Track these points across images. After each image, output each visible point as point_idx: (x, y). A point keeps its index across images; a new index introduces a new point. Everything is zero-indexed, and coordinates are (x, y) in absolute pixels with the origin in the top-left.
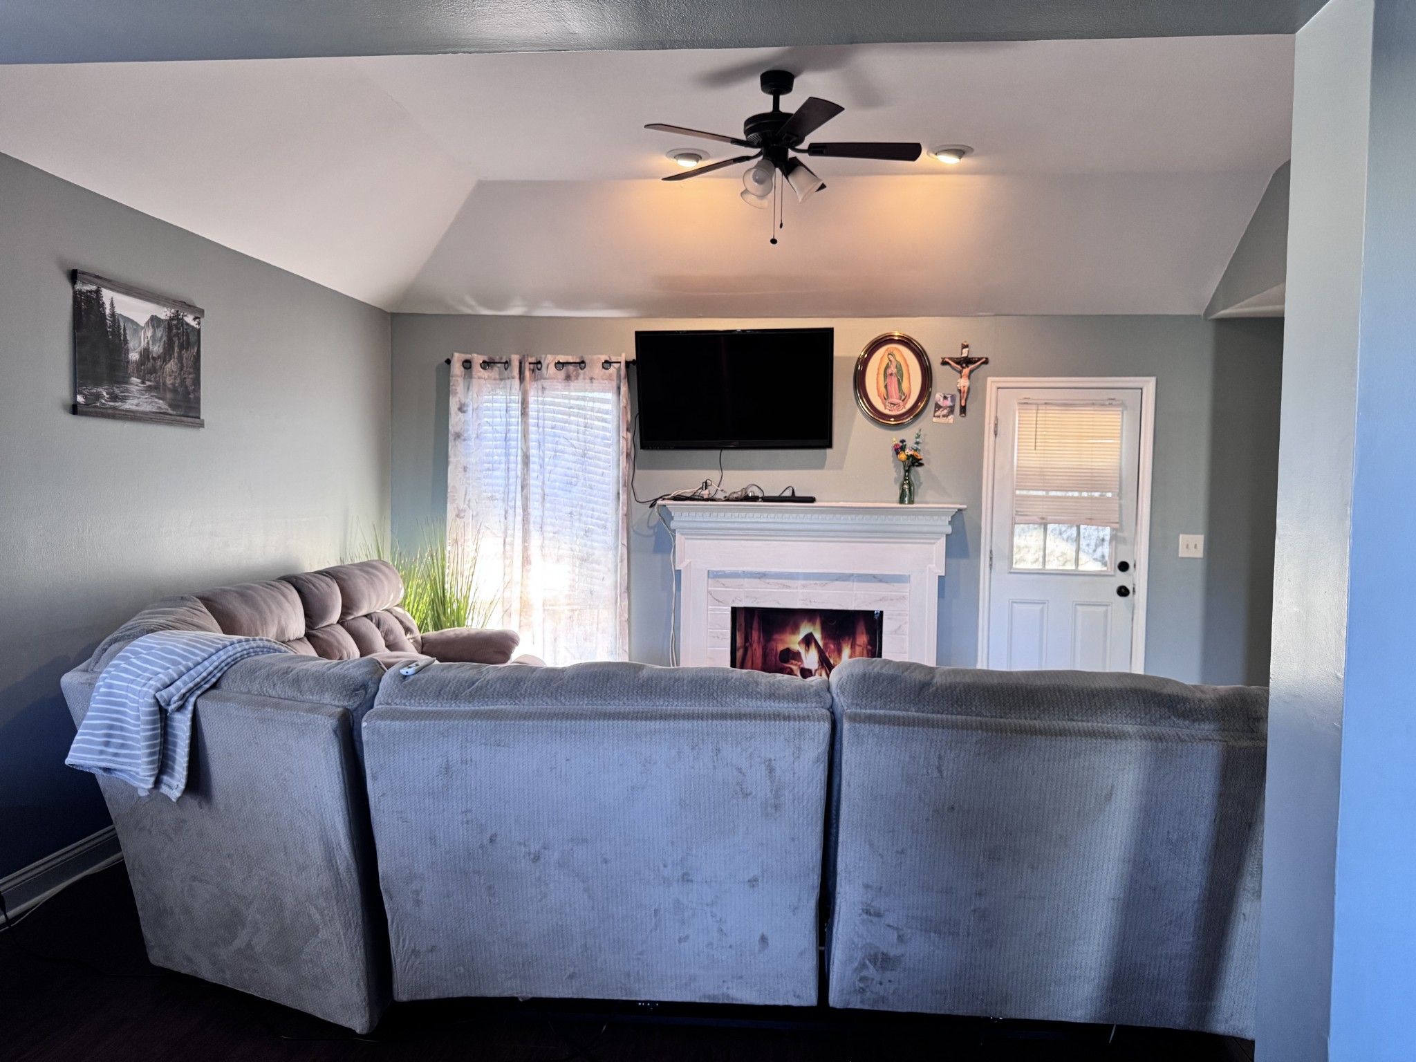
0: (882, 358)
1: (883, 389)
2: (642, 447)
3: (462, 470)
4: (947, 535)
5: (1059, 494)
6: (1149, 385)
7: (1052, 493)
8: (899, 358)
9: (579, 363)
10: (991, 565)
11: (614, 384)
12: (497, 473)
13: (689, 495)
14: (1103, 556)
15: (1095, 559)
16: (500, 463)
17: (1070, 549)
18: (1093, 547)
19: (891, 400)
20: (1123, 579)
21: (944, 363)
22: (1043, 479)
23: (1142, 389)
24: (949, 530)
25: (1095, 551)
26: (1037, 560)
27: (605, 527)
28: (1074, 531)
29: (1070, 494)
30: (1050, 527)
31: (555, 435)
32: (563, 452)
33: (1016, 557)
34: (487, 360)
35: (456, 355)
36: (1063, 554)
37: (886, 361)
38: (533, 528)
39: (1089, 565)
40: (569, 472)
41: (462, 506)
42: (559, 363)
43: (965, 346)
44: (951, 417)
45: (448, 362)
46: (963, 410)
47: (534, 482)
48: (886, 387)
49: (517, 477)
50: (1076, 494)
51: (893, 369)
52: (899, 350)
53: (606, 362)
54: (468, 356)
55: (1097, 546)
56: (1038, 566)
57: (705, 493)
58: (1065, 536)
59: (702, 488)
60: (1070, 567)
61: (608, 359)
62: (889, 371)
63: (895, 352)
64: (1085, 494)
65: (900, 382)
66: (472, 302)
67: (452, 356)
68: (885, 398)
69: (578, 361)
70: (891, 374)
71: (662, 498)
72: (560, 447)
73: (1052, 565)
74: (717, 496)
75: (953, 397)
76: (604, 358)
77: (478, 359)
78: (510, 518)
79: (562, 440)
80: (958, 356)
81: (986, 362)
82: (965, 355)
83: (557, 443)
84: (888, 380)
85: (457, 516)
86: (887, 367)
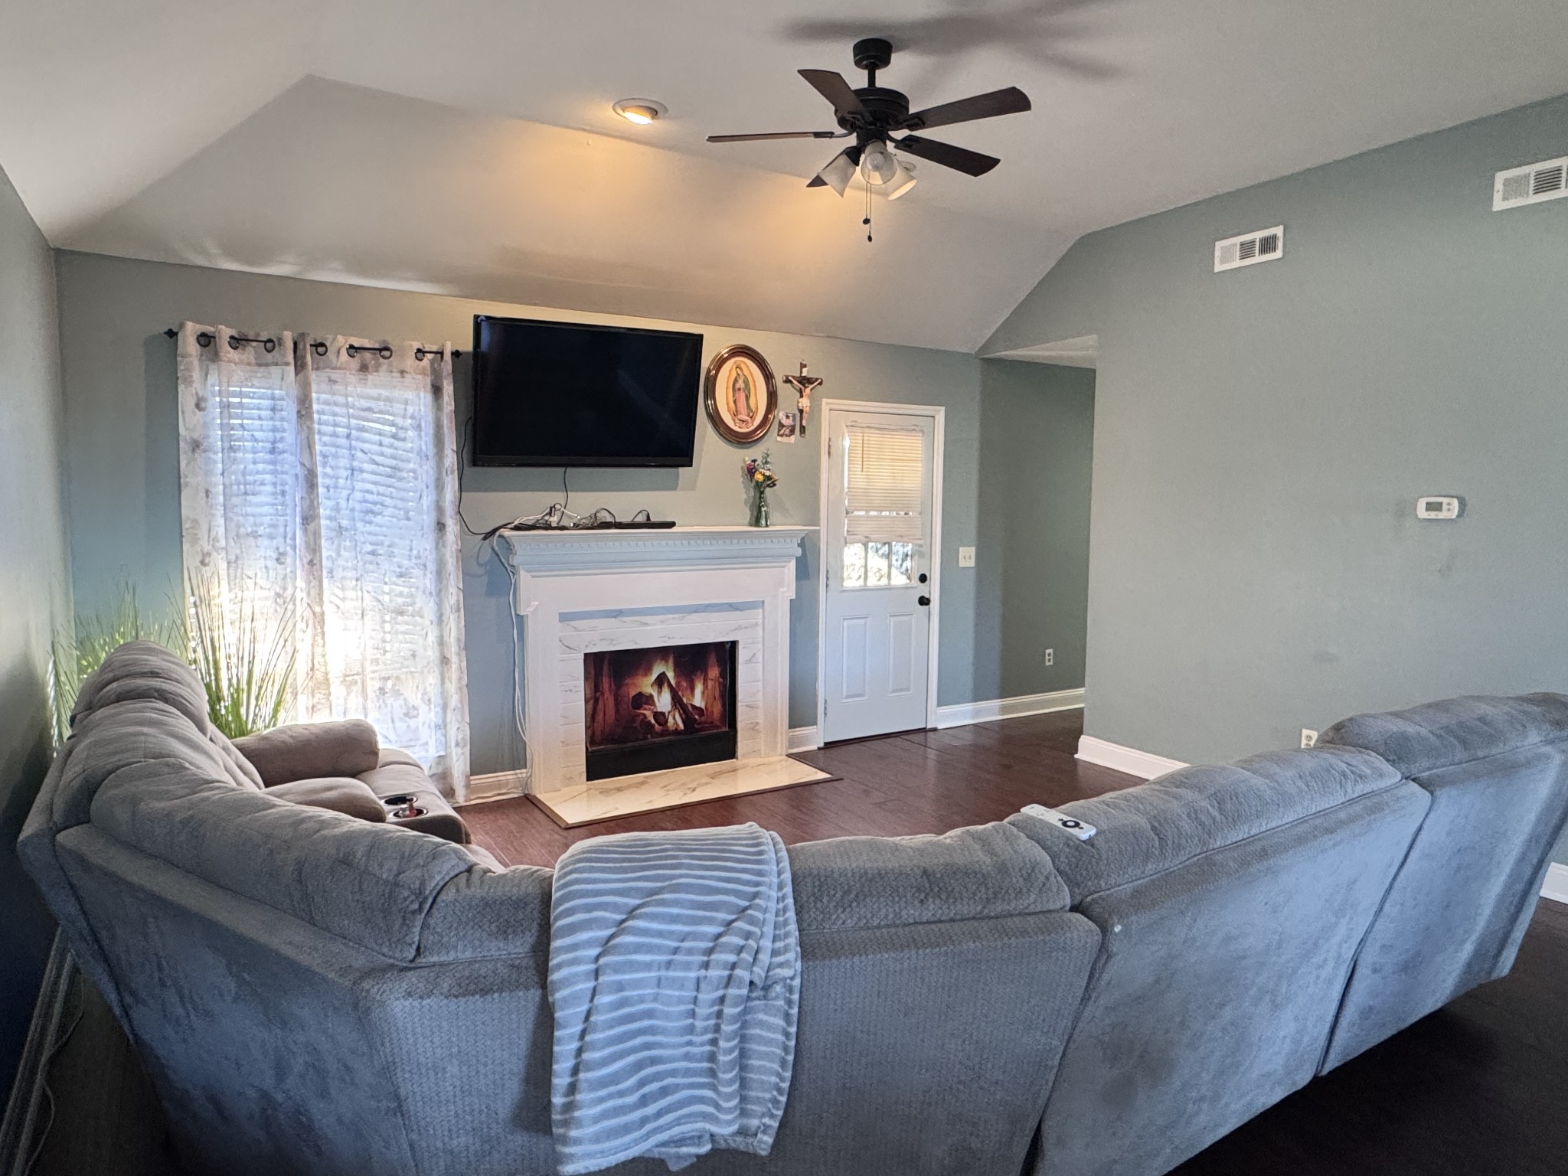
0: (729, 372)
1: (732, 404)
2: (474, 464)
3: (203, 495)
4: (797, 558)
5: (876, 513)
6: (940, 413)
7: (871, 513)
8: (746, 372)
9: (380, 350)
10: (827, 585)
11: (429, 381)
12: (263, 499)
13: (532, 523)
14: (907, 570)
15: (902, 573)
16: (262, 484)
17: (884, 566)
18: (900, 562)
19: (740, 417)
20: (922, 590)
21: (787, 381)
22: (866, 498)
23: (933, 417)
24: (798, 553)
25: (901, 565)
26: (860, 577)
28: (886, 548)
29: (883, 513)
30: (871, 545)
32: (362, 471)
33: (845, 576)
34: (236, 336)
35: (189, 325)
36: (879, 570)
37: (734, 375)
39: (899, 580)
40: (369, 497)
41: (207, 548)
42: (352, 347)
43: (803, 366)
44: (793, 437)
45: (172, 334)
46: (803, 429)
47: (324, 512)
48: (735, 402)
49: (295, 505)
50: (889, 513)
51: (741, 384)
52: (745, 363)
53: (419, 351)
54: (209, 329)
55: (903, 561)
56: (861, 583)
57: (553, 520)
58: (880, 552)
59: (549, 513)
60: (884, 582)
61: (421, 347)
62: (737, 386)
63: (743, 366)
64: (894, 514)
65: (747, 398)
66: (214, 250)
67: (182, 326)
68: (735, 414)
69: (377, 346)
70: (739, 389)
71: (503, 527)
72: (356, 463)
73: (872, 582)
74: (564, 524)
75: (794, 416)
76: (416, 345)
77: (226, 332)
78: (289, 561)
79: (361, 455)
80: (799, 374)
81: (823, 383)
82: (804, 374)
83: (354, 459)
84: (737, 395)
85: (203, 563)
86: (736, 381)
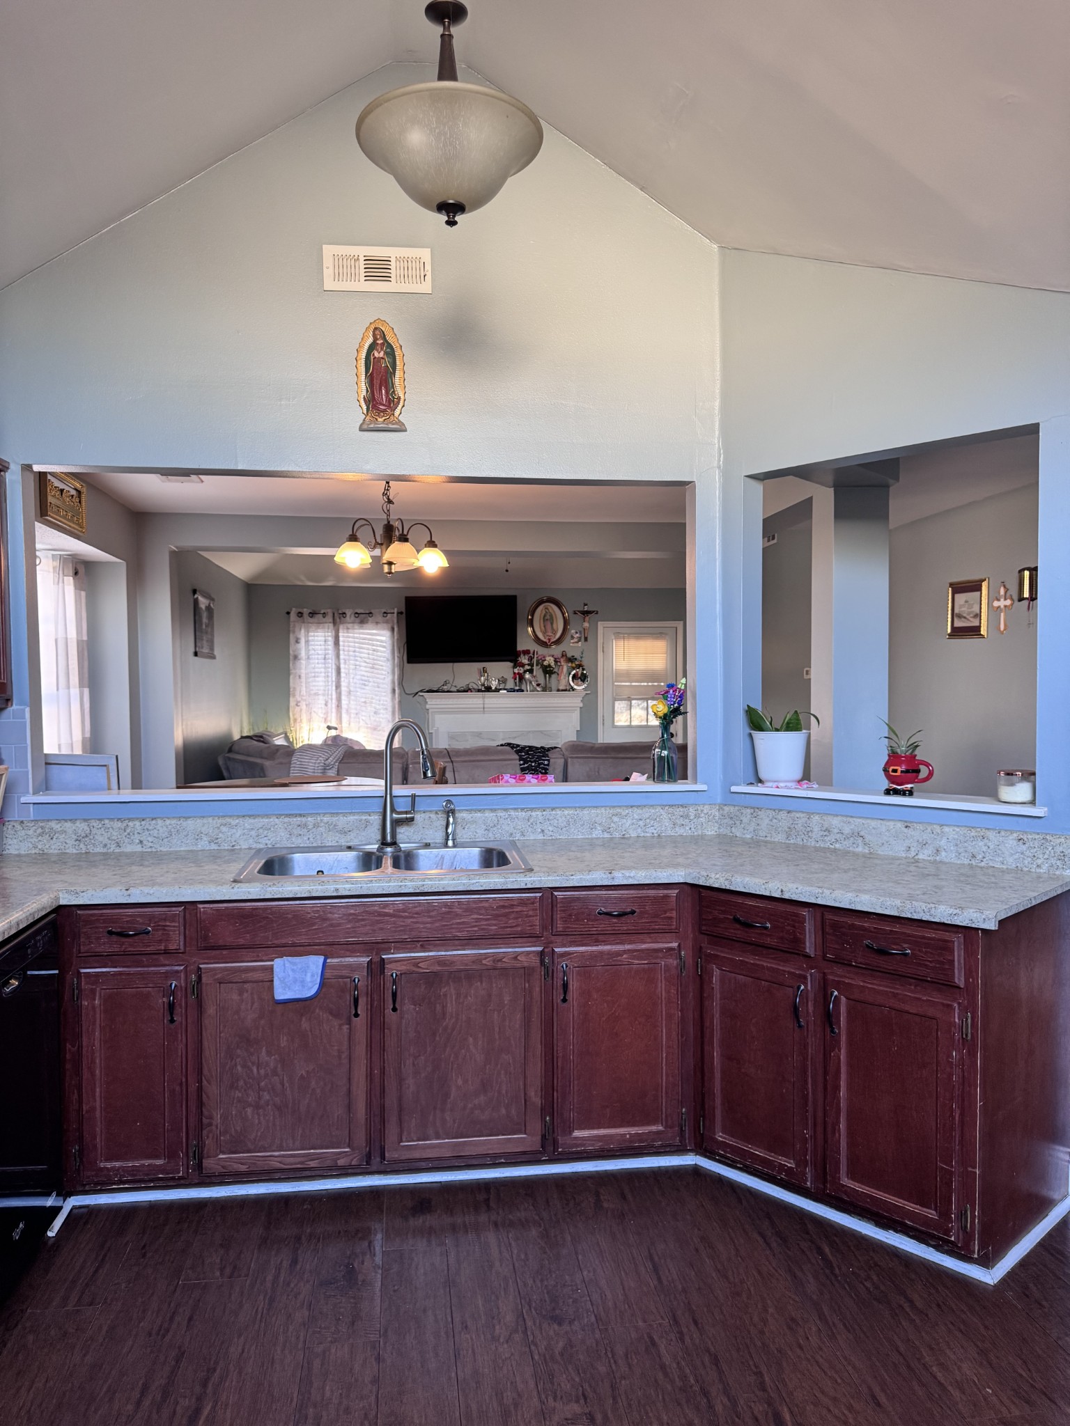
0: (542, 611)
1: (543, 628)
2: (409, 662)
3: (298, 678)
4: (581, 708)
5: (637, 684)
6: (680, 626)
7: (634, 684)
8: (551, 611)
9: (369, 613)
10: (603, 724)
11: (390, 626)
12: (320, 679)
13: (435, 689)
16: (321, 673)
17: (643, 713)
19: (548, 634)
21: (575, 613)
22: (628, 675)
23: (675, 628)
24: (581, 705)
26: (627, 720)
27: (386, 709)
28: (645, 704)
29: (642, 684)
30: (633, 702)
31: (355, 656)
32: (360, 666)
33: (616, 719)
34: (312, 612)
35: (294, 609)
36: (640, 716)
37: (544, 612)
38: (344, 711)
40: (363, 678)
41: (299, 699)
42: (356, 613)
43: (585, 605)
44: (580, 642)
45: (288, 613)
46: (586, 639)
47: (344, 684)
48: (545, 626)
49: (332, 681)
50: (646, 684)
51: (548, 617)
52: (551, 607)
53: (385, 613)
54: (300, 610)
56: (628, 723)
57: (445, 688)
58: (641, 706)
59: (443, 685)
60: (644, 723)
61: (386, 611)
62: (546, 618)
63: (549, 607)
64: (650, 684)
65: (552, 624)
66: (303, 578)
67: (291, 610)
68: (544, 633)
69: (367, 612)
70: (547, 620)
71: (421, 691)
72: (358, 663)
73: (635, 723)
74: (452, 690)
75: (580, 632)
76: (384, 610)
77: (306, 611)
78: (329, 705)
79: (359, 659)
80: (582, 609)
81: (597, 613)
82: (586, 609)
83: (356, 660)
84: (546, 623)
85: (297, 705)
86: (545, 616)
